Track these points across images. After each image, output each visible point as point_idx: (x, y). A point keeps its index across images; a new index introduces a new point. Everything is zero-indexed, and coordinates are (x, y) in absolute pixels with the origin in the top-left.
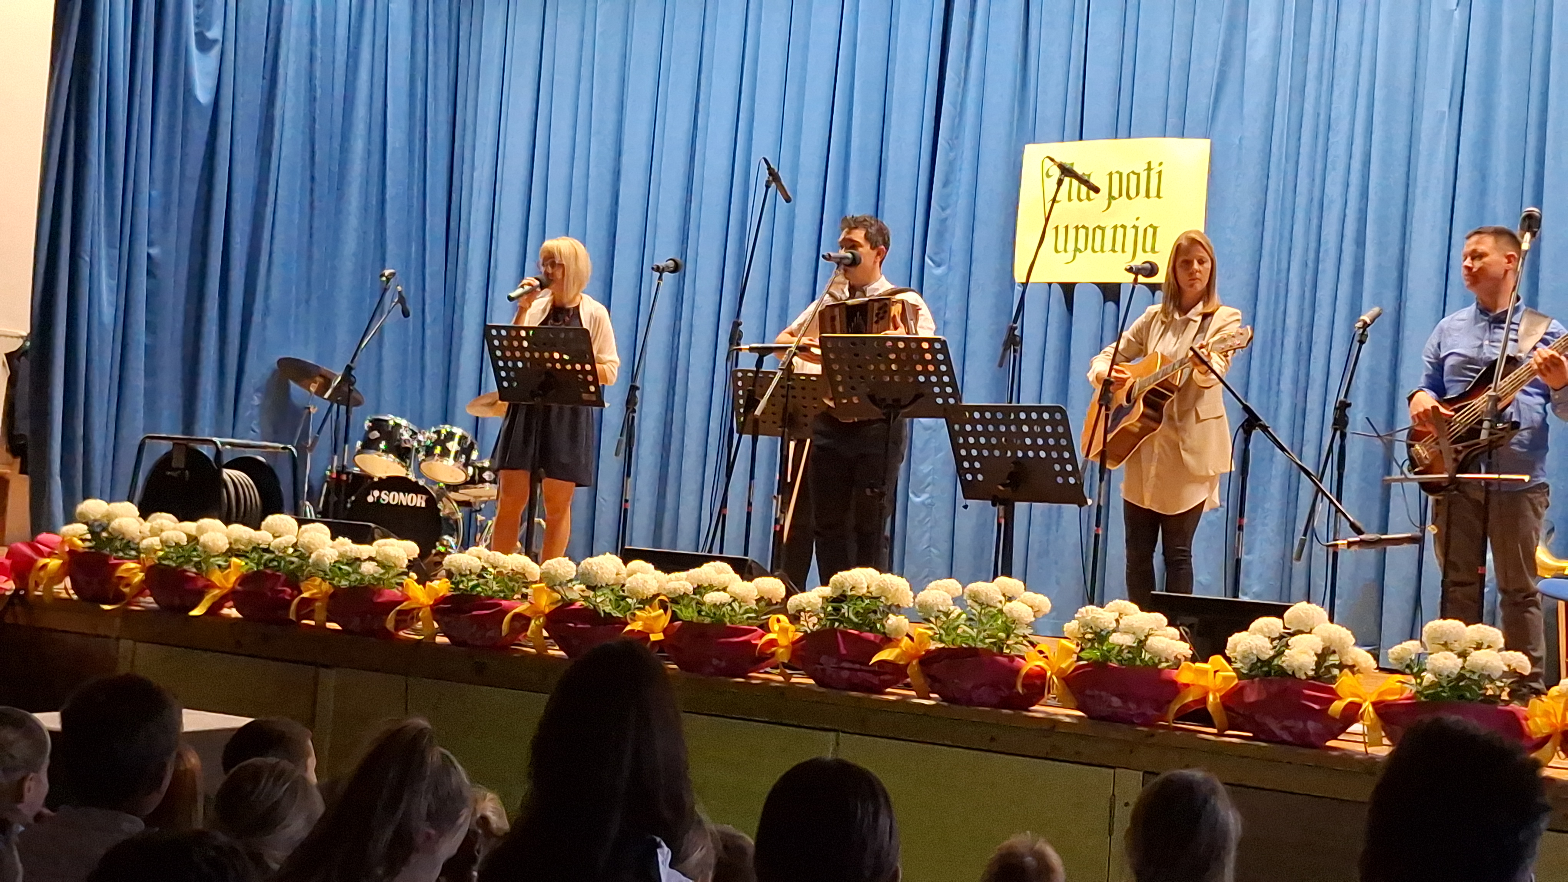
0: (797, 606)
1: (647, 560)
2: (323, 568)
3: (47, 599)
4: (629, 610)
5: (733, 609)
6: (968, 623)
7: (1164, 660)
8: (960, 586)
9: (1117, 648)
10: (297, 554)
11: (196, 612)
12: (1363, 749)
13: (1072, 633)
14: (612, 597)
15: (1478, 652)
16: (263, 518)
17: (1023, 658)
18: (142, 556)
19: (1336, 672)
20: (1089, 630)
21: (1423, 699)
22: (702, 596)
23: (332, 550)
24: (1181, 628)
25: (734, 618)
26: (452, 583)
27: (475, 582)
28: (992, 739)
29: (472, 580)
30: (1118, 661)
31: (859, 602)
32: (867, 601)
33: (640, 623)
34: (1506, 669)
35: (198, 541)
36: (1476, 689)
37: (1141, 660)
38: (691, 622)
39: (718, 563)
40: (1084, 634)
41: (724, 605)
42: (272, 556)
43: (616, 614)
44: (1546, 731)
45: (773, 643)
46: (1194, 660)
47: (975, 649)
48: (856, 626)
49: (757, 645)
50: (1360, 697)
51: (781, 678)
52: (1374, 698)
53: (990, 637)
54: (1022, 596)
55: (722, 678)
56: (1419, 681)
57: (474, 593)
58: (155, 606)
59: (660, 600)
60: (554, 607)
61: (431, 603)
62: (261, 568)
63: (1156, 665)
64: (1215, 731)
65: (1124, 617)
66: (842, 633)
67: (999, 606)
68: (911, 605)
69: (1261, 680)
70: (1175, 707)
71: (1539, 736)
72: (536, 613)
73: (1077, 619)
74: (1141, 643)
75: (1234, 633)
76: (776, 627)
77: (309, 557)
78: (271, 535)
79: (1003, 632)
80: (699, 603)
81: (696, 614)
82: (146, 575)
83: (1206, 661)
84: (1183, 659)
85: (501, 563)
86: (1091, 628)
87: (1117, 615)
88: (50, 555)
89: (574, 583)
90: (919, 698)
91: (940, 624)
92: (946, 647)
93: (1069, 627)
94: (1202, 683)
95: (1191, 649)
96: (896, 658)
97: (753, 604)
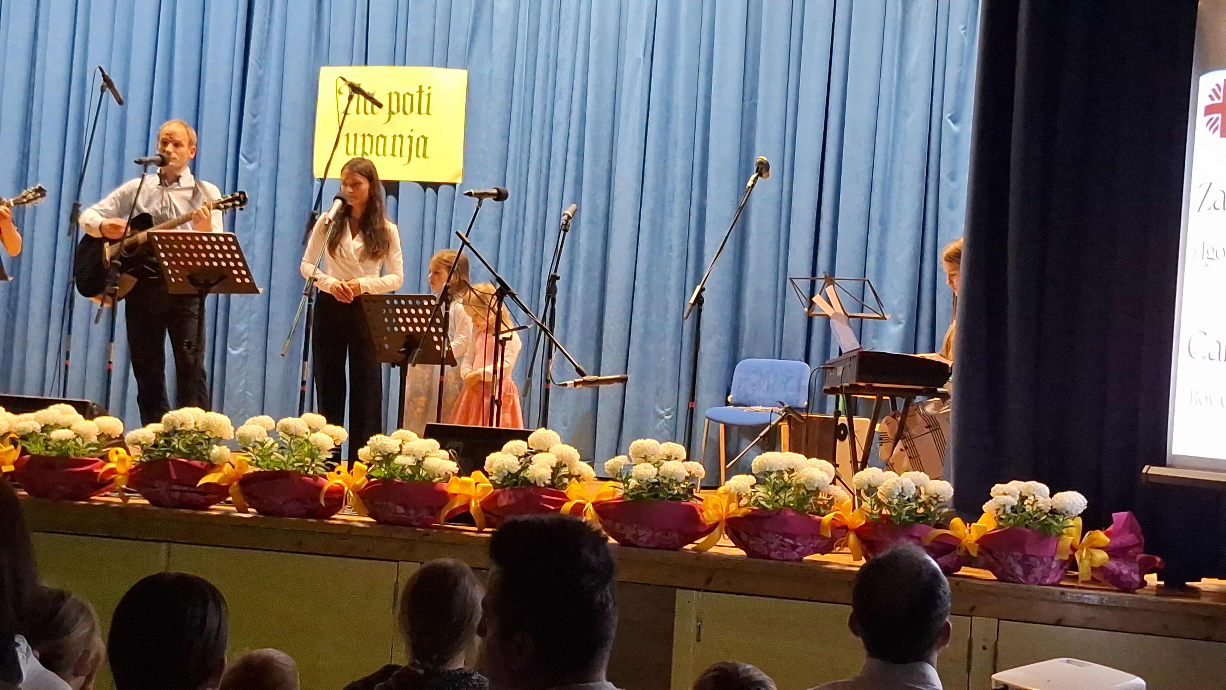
0: (133, 439)
5: (77, 444)
6: (280, 451)
7: (437, 476)
8: (273, 421)
9: (400, 468)
13: (365, 456)
15: (667, 462)
17: (326, 478)
19: (566, 480)
20: (379, 454)
21: (629, 499)
22: (49, 433)
24: (450, 451)
25: (77, 451)
30: (401, 477)
31: (187, 436)
32: (195, 435)
34: (688, 475)
36: (666, 489)
37: (420, 476)
38: (39, 455)
39: (63, 405)
40: (374, 457)
41: (69, 440)
44: (716, 519)
45: (112, 471)
46: (459, 474)
47: (286, 471)
48: (185, 456)
49: (98, 473)
50: (583, 499)
51: (120, 500)
52: (593, 501)
53: (297, 461)
54: (324, 428)
55: (68, 502)
56: (626, 485)
59: (11, 438)
63: (430, 480)
64: (475, 529)
65: (406, 443)
66: (173, 460)
67: (306, 436)
68: (232, 437)
69: (511, 489)
70: (446, 512)
71: (710, 523)
73: (369, 445)
74: (419, 463)
75: (490, 453)
76: (116, 458)
79: (310, 457)
80: (46, 440)
81: (44, 448)
83: (469, 475)
84: (452, 474)
86: (380, 452)
87: (400, 442)
90: (239, 512)
91: (256, 452)
92: (262, 470)
93: (363, 452)
94: (466, 492)
95: (457, 466)
96: (219, 480)
97: (94, 439)
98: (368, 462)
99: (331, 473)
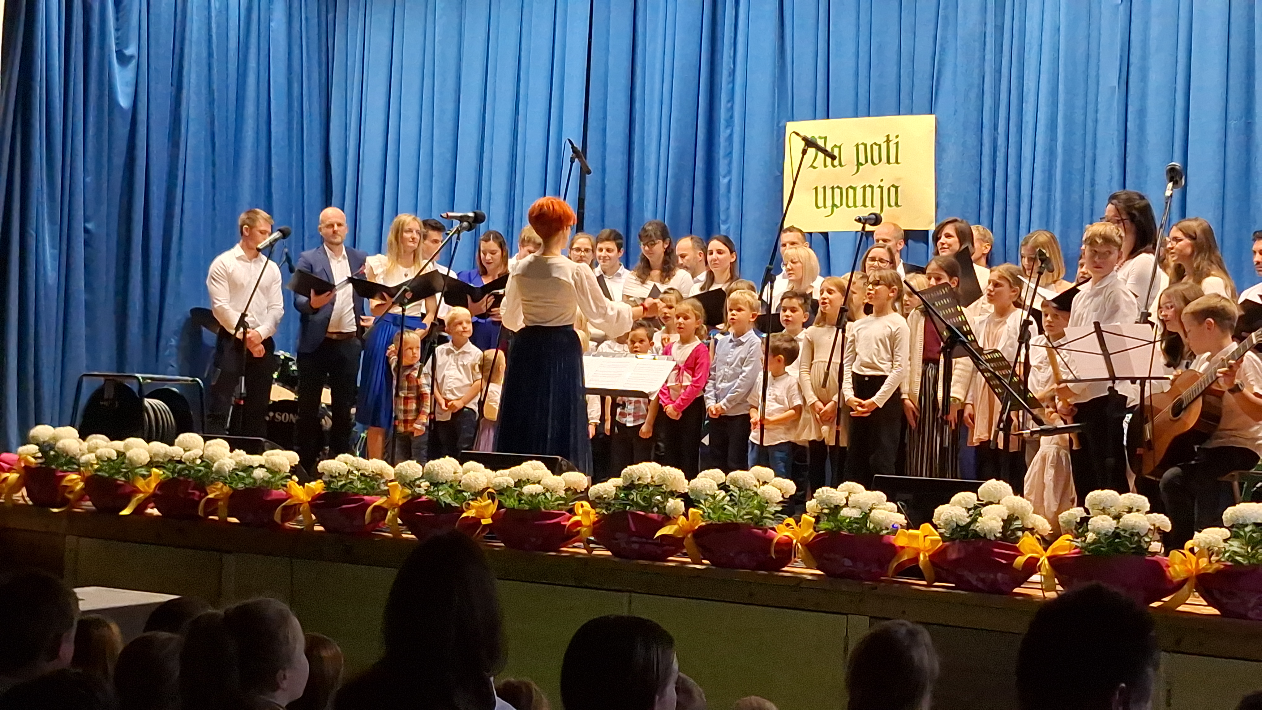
0: (596, 494)
1: (479, 462)
2: (224, 474)
3: (10, 505)
4: (465, 501)
5: (546, 497)
6: (730, 504)
7: (884, 528)
9: (848, 520)
10: (204, 464)
11: (126, 512)
12: (1042, 594)
13: (812, 508)
14: (451, 491)
15: (1129, 515)
16: (176, 438)
17: (775, 531)
18: (82, 469)
19: (1019, 533)
20: (826, 507)
21: (1086, 554)
22: (522, 488)
23: (230, 460)
24: (898, 503)
25: (547, 505)
26: (325, 482)
27: (343, 482)
28: (751, 595)
29: (341, 481)
30: (849, 530)
31: (645, 490)
32: (651, 489)
33: (474, 511)
34: (1152, 528)
35: (125, 456)
36: (1129, 544)
37: (868, 529)
38: (514, 508)
39: (534, 462)
40: (822, 510)
41: (539, 495)
42: (184, 466)
43: (454, 504)
44: (1184, 575)
45: (578, 523)
46: (908, 527)
47: (736, 524)
48: (643, 509)
49: (566, 525)
50: (1038, 553)
51: (586, 551)
52: (1048, 555)
53: (747, 514)
54: (773, 481)
55: (540, 552)
56: (1083, 539)
57: (343, 490)
58: (94, 508)
59: (489, 493)
60: (405, 501)
61: (310, 500)
62: (176, 475)
63: (878, 533)
64: (925, 583)
65: (852, 495)
66: (632, 513)
67: (755, 489)
68: (686, 490)
69: (960, 542)
70: (893, 565)
71: (1178, 579)
72: (392, 505)
73: (816, 498)
74: (866, 516)
75: (938, 506)
76: (580, 511)
77: (212, 466)
78: (182, 450)
79: (758, 510)
80: (521, 494)
81: (517, 502)
82: (85, 484)
83: (918, 528)
84: (900, 527)
85: (363, 467)
86: (827, 505)
87: (847, 494)
88: (9, 470)
89: (421, 480)
90: (694, 564)
91: (707, 504)
92: (714, 523)
93: (810, 504)
94: (915, 545)
95: (906, 519)
96: (675, 532)
97: (562, 493)
98: (816, 515)
99: (780, 525)
